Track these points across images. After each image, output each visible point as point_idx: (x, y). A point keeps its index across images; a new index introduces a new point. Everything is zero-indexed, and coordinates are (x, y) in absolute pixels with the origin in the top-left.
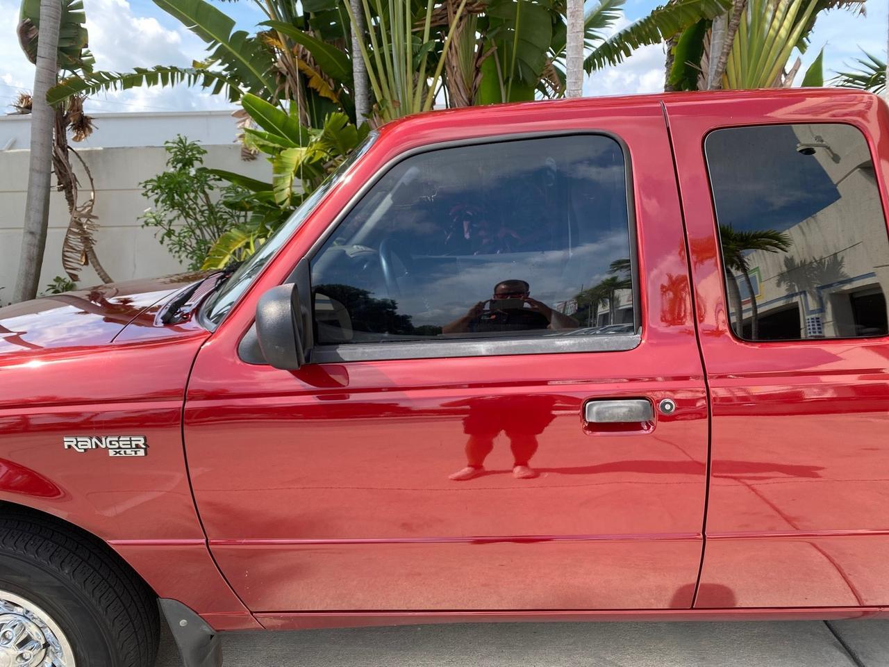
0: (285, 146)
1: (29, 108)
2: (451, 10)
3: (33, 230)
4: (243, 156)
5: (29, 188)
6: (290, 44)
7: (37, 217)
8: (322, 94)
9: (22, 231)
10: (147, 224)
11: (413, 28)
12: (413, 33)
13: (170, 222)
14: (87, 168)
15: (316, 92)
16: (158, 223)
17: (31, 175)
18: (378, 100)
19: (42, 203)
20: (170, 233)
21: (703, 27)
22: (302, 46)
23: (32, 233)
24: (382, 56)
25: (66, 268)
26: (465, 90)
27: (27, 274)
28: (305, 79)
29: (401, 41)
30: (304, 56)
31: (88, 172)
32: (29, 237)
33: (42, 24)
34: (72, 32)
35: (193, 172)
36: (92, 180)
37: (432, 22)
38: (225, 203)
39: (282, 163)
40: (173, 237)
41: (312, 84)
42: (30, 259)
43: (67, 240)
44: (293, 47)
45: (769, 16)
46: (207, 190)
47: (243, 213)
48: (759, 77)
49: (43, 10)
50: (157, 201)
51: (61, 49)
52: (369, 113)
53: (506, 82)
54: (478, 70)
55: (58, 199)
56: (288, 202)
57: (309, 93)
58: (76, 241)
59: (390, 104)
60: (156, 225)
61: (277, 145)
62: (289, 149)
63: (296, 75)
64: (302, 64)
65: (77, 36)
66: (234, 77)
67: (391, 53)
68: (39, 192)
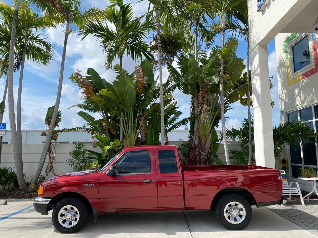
0: (105, 145)
1: (45, 135)
2: (141, 118)
3: (42, 163)
4: (94, 147)
5: (42, 153)
6: (107, 123)
7: (43, 160)
8: (113, 134)
10: (68, 162)
11: (133, 121)
12: (133, 123)
13: (74, 161)
14: (55, 148)
15: (111, 133)
16: (71, 162)
17: (43, 150)
18: (125, 136)
19: (45, 157)
20: (73, 164)
21: (194, 123)
22: (109, 124)
23: (41, 163)
24: (126, 127)
25: (46, 172)
26: (144, 134)
27: (38, 173)
28: (109, 130)
29: (131, 124)
30: (110, 126)
31: (55, 149)
32: (40, 164)
33: (53, 118)
35: (82, 150)
36: (55, 151)
37: (137, 121)
38: (88, 157)
39: (104, 149)
40: (74, 165)
41: (111, 132)
42: (39, 170)
45: (206, 122)
46: (85, 154)
47: (91, 160)
48: (205, 134)
49: (53, 115)
50: (73, 157)
51: (55, 123)
52: (123, 139)
53: (154, 132)
54: (147, 129)
55: (48, 155)
56: (105, 157)
57: (110, 133)
58: (49, 166)
59: (128, 136)
60: (70, 162)
61: (103, 145)
63: (108, 129)
64: (109, 127)
65: (58, 120)
66: (93, 129)
67: (128, 127)
68: (44, 154)
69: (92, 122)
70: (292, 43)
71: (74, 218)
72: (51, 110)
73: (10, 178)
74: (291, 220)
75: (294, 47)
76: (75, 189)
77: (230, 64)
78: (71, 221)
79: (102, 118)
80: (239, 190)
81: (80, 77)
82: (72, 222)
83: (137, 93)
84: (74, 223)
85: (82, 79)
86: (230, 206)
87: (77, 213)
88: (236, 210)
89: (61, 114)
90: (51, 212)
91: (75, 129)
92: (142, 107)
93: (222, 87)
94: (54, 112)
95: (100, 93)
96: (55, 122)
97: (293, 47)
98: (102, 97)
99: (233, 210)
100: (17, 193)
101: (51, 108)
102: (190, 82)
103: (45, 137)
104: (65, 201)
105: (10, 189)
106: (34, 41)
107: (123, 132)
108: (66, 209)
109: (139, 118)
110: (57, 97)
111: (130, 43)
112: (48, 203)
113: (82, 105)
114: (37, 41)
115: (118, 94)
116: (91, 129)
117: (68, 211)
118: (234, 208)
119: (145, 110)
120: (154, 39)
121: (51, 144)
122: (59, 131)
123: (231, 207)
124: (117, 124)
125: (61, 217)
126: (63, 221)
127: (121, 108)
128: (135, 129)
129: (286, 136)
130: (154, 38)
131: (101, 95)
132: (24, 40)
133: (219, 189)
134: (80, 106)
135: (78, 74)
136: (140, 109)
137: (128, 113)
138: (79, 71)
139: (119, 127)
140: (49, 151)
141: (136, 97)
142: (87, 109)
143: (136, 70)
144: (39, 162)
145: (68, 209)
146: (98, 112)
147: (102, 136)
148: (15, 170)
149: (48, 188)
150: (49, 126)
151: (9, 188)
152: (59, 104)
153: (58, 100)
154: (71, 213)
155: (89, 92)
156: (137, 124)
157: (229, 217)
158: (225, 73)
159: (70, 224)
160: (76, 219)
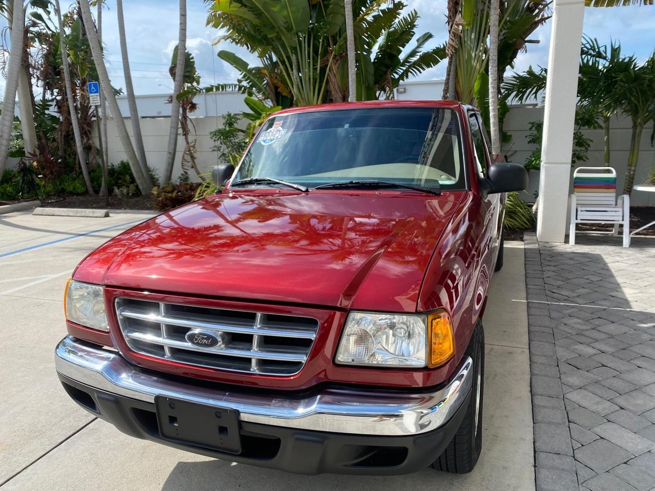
1: (172, 100)
2: (329, 58)
6: (270, 73)
7: (172, 146)
8: (284, 94)
10: (213, 150)
12: (313, 69)
14: (194, 126)
19: (174, 141)
22: (275, 74)
23: (170, 153)
25: (183, 169)
27: (167, 170)
28: (276, 88)
30: (276, 78)
31: (195, 128)
32: (169, 154)
33: (178, 67)
34: (189, 69)
37: (321, 64)
41: (279, 90)
42: (169, 164)
43: (183, 157)
48: (471, 84)
49: (179, 62)
53: (363, 87)
55: (181, 139)
57: (278, 95)
58: (188, 158)
60: (218, 151)
64: (276, 81)
65: (191, 70)
66: (251, 86)
68: (173, 136)
69: (245, 71)
89: (193, 58)
91: (217, 88)
94: (179, 55)
96: (183, 75)
105: (130, 195)
110: (181, 24)
116: (247, 87)
121: (185, 117)
140: (184, 130)
144: (167, 150)
151: (128, 193)
152: (185, 39)
153: (183, 29)
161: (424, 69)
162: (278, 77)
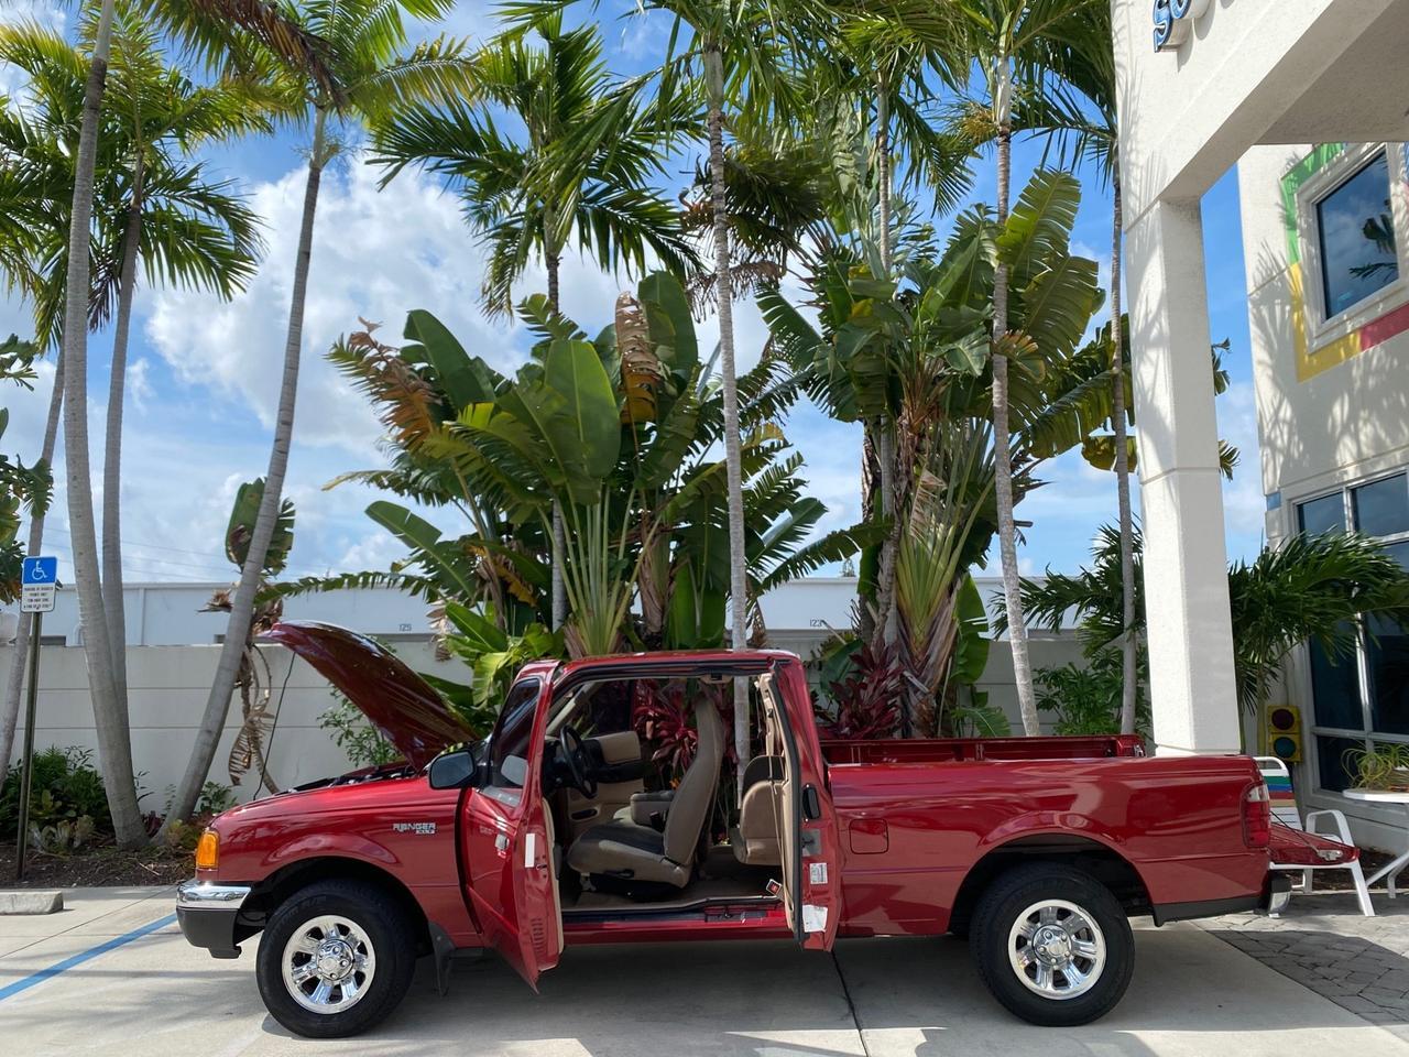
0: (484, 651)
1: (226, 606)
2: (644, 530)
3: (211, 730)
4: (437, 656)
5: (214, 686)
6: (493, 554)
7: (217, 715)
8: (520, 599)
9: (198, 730)
10: (327, 723)
11: (610, 544)
12: (610, 550)
13: (350, 722)
14: (267, 665)
15: (515, 597)
16: (338, 724)
17: (218, 674)
18: (574, 610)
19: (224, 702)
20: (349, 733)
21: (879, 548)
22: (504, 557)
23: (209, 732)
24: (579, 570)
25: (230, 770)
26: (658, 597)
27: (196, 774)
28: (505, 585)
29: (597, 556)
30: (506, 564)
31: (268, 669)
32: (206, 736)
33: (256, 531)
36: (270, 678)
37: (627, 540)
39: (482, 668)
40: (350, 738)
41: (512, 590)
42: (202, 759)
43: (238, 739)
44: (496, 555)
48: (928, 595)
49: (259, 519)
50: (345, 701)
51: (269, 553)
52: (565, 620)
53: (699, 590)
54: (672, 579)
55: (238, 692)
56: (485, 703)
57: (508, 599)
58: (244, 743)
59: (584, 611)
60: (336, 725)
61: (477, 651)
62: (488, 654)
63: (497, 581)
64: (503, 571)
65: (283, 539)
66: (434, 580)
67: (587, 567)
68: (224, 690)
69: (429, 548)
70: (1316, 189)
71: (354, 971)
72: (250, 496)
73: (76, 796)
74: (1309, 982)
75: (1324, 204)
76: (355, 847)
77: (1037, 284)
78: (337, 983)
79: (473, 530)
80: (1076, 849)
81: (374, 351)
82: (343, 988)
83: (626, 420)
84: (352, 994)
85: (383, 359)
86: (1035, 918)
87: (362, 949)
88: (1064, 937)
89: (292, 513)
90: (251, 946)
91: (353, 581)
92: (645, 482)
93: (1001, 387)
94: (262, 505)
95: (460, 419)
96: (266, 549)
97: (1319, 206)
98: (468, 441)
99: (1050, 938)
100: (107, 861)
101: (248, 490)
102: (860, 368)
103: (224, 616)
104: (311, 899)
105: (77, 844)
106: (174, 198)
107: (565, 593)
108: (316, 933)
109: (633, 531)
110: (277, 441)
111: (594, 200)
112: (237, 904)
113: (385, 473)
114: (189, 197)
115: (540, 426)
116: (426, 581)
117: (323, 941)
118: (1056, 928)
119: (662, 492)
120: (697, 177)
121: (250, 645)
122: (286, 588)
123: (1039, 925)
124: (539, 557)
125: (297, 965)
126: (303, 985)
127: (557, 487)
128: (614, 579)
129: (1290, 603)
130: (699, 172)
131: (467, 433)
132: (129, 195)
133: (986, 842)
134: (376, 478)
135: (363, 338)
136: (637, 492)
137: (585, 508)
138: (371, 327)
139: (548, 571)
140: (243, 676)
141: (618, 437)
142: (406, 491)
143: (621, 317)
144: (199, 724)
145: (324, 931)
146: (456, 502)
147: (472, 610)
148: (98, 762)
149: (239, 839)
150: (242, 568)
151: (71, 840)
152: (284, 471)
153: (281, 452)
154: (337, 950)
155: (413, 415)
156: (624, 557)
157: (1031, 970)
158: (1012, 325)
159: (335, 996)
160: (360, 978)
161: (821, 563)
162: (511, 562)
